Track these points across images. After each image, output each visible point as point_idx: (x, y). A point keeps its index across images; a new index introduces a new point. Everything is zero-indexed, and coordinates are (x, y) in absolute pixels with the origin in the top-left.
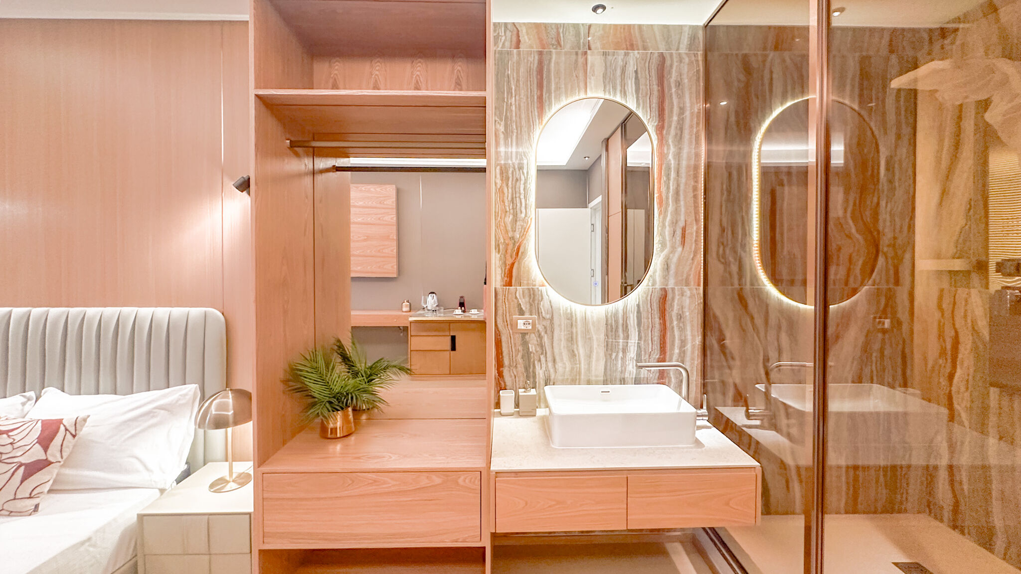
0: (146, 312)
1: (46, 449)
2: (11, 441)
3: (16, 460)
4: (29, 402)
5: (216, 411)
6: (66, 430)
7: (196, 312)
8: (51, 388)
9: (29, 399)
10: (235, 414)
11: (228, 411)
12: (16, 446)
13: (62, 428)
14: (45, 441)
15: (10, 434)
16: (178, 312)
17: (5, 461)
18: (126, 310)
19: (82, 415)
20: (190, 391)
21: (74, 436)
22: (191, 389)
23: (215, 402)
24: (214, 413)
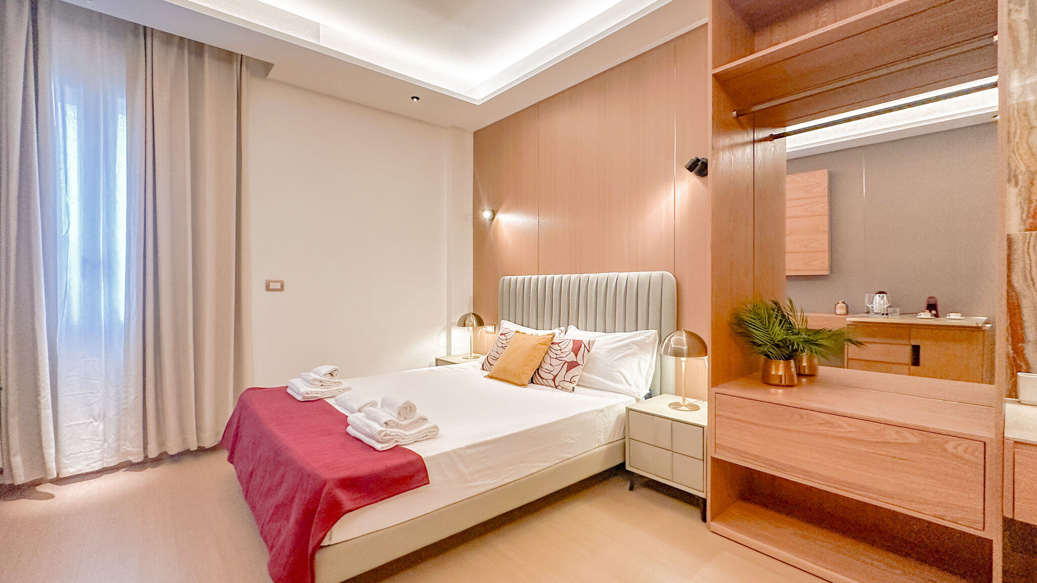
0: (623, 275)
1: (576, 356)
2: (560, 348)
3: (562, 359)
4: (562, 334)
5: (674, 345)
6: (585, 346)
7: (656, 274)
8: (572, 326)
9: (562, 332)
10: (689, 349)
11: (683, 346)
12: (562, 351)
13: (583, 345)
14: (576, 351)
15: (559, 344)
16: (643, 274)
17: (559, 359)
18: (611, 274)
19: (591, 340)
20: (652, 334)
21: (589, 351)
22: (653, 333)
23: (672, 339)
24: (673, 346)
